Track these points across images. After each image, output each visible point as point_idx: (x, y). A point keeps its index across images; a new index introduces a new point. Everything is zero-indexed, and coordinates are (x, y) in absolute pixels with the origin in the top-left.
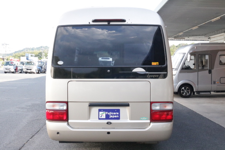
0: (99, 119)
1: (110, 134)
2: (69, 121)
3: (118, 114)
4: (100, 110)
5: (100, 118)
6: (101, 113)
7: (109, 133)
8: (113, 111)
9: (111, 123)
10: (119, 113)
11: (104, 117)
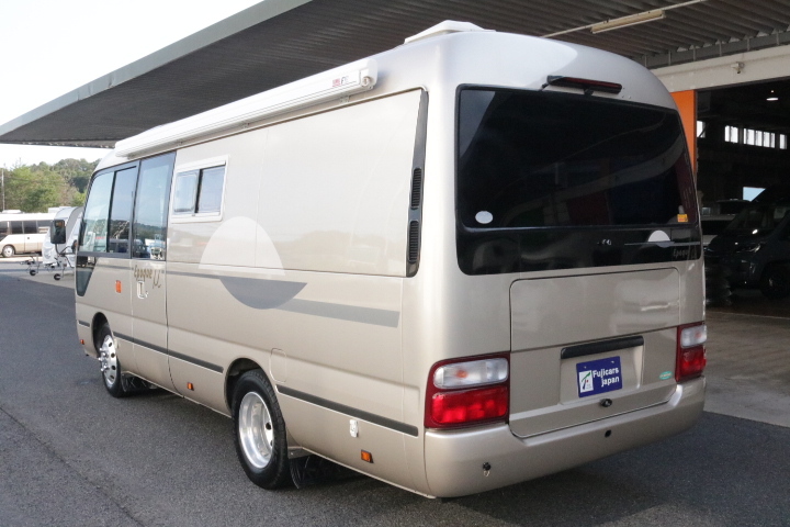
0: (582, 395)
1: (612, 434)
2: (512, 417)
3: (617, 370)
4: (580, 368)
5: (582, 391)
6: (582, 375)
7: (608, 433)
8: (606, 364)
9: (610, 401)
10: (620, 370)
11: (590, 387)
